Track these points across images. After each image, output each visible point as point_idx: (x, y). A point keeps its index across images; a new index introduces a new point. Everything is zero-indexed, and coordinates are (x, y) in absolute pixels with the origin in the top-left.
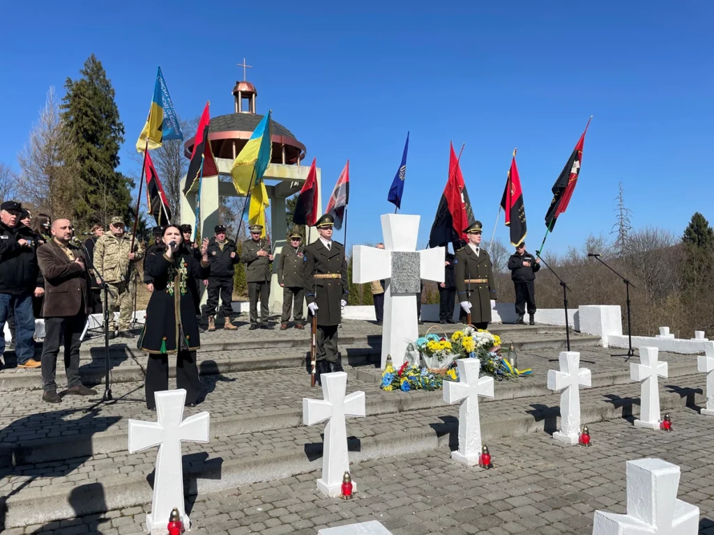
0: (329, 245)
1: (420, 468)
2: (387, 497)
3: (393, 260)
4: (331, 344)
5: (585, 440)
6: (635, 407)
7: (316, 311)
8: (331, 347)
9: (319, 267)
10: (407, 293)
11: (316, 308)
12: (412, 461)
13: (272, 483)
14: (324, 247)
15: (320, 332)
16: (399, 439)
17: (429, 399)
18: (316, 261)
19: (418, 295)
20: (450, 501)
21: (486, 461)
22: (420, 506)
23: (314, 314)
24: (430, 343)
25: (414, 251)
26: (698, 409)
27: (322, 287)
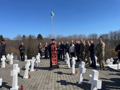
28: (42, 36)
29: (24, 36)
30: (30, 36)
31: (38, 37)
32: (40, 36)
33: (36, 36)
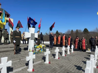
0: (18, 31)
1: (41, 65)
2: (39, 70)
5: (59, 58)
6: (62, 54)
10: (33, 39)
12: (39, 64)
13: (19, 71)
15: (16, 46)
16: (37, 61)
17: (38, 55)
19: (34, 40)
20: (48, 69)
21: (50, 63)
22: (45, 71)
24: (37, 47)
25: (34, 33)
26: (67, 53)
28: (88, 30)
29: (72, 30)
30: (77, 30)
31: (84, 31)
32: (86, 30)
33: (82, 30)
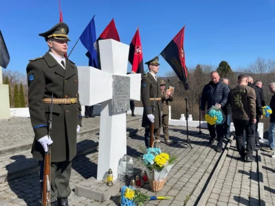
0: (62, 62)
3: (114, 82)
4: (63, 177)
7: (49, 146)
8: (63, 181)
9: (53, 89)
10: (122, 112)
11: (50, 142)
14: (58, 64)
18: (48, 81)
23: (46, 150)
27: (58, 114)
